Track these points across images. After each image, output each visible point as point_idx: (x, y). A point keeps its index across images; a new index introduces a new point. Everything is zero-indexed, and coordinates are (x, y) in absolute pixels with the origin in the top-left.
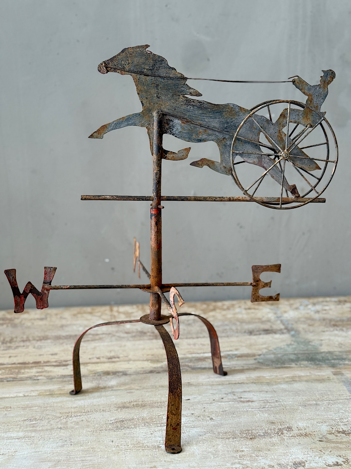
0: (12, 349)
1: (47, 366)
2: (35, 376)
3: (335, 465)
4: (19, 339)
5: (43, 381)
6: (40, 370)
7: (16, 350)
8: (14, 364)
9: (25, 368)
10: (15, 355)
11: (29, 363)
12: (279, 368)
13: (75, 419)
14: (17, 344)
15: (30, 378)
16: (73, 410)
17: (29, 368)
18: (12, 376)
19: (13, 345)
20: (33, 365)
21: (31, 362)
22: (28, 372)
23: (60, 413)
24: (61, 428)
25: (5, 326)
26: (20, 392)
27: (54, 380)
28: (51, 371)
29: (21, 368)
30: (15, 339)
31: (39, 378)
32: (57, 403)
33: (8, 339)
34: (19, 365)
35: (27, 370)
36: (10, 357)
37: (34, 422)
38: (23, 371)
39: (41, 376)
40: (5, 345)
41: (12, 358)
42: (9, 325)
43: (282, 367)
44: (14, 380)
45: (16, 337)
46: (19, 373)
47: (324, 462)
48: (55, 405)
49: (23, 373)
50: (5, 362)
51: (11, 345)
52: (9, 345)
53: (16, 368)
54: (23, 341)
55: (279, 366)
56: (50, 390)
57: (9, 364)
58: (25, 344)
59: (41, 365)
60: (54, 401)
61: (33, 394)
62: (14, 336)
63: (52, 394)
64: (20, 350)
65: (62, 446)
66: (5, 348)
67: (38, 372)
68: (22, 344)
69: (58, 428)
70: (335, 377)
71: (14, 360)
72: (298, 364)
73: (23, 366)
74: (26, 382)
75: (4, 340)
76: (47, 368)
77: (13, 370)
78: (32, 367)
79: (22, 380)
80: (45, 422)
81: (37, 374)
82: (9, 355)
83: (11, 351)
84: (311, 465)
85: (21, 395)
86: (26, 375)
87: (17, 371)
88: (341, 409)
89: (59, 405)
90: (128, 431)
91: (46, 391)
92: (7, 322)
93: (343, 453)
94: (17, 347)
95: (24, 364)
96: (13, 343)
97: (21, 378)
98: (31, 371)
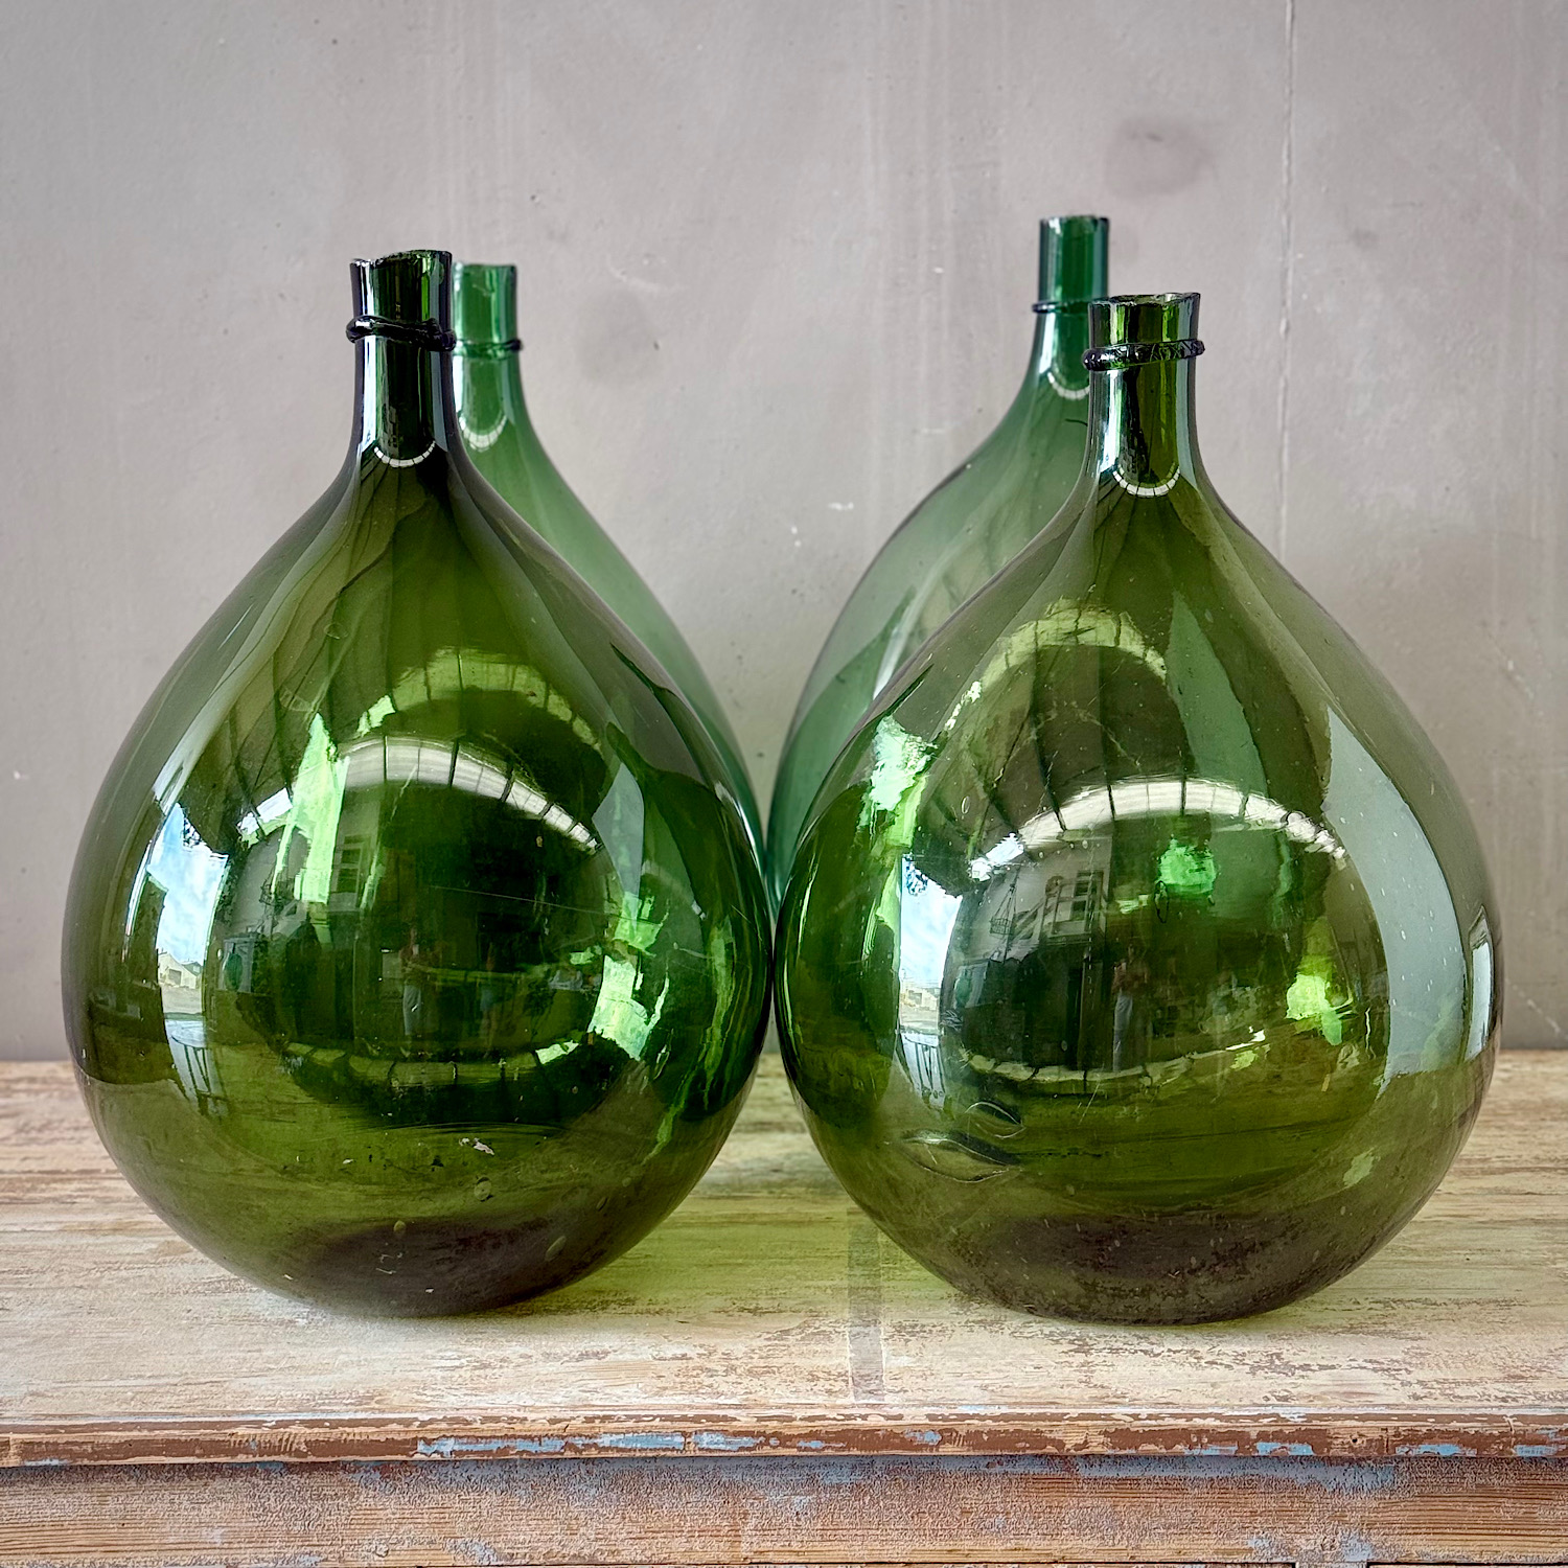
0: (39, 1144)
1: (111, 1179)
2: (70, 1196)
3: (677, 1358)
4: (66, 1125)
5: (85, 1206)
6: (90, 1186)
7: (48, 1147)
8: (30, 1172)
9: (55, 1181)
10: (38, 1155)
11: (68, 1172)
12: (718, 1198)
13: (124, 1273)
14: (56, 1134)
15: (55, 1200)
16: (128, 1259)
17: (62, 1181)
18: (11, 1194)
19: (46, 1135)
20: (76, 1176)
21: (75, 1170)
22: (55, 1189)
23: (95, 1263)
24: (81, 1287)
25: (42, 1096)
26: (15, 1225)
27: (113, 1205)
28: (115, 1189)
29: (42, 1181)
30: (56, 1125)
31: (78, 1200)
32: (96, 1245)
33: (37, 1124)
34: (39, 1175)
35: (54, 1185)
36: (25, 1159)
37: (24, 1276)
38: (43, 1186)
39: (87, 1196)
40: (23, 1135)
41: (28, 1162)
42: (56, 1094)
43: (729, 1198)
44: (13, 1201)
45: (62, 1121)
46: (33, 1189)
47: (655, 1353)
48: (91, 1248)
49: (43, 1191)
50: (7, 1169)
51: (40, 1135)
52: (34, 1134)
53: (27, 1181)
54: (76, 1129)
55: (724, 1194)
56: (92, 1223)
57: (17, 1173)
58: (77, 1135)
59: (99, 1175)
60: (91, 1242)
61: (48, 1228)
62: (55, 1117)
63: (93, 1230)
64: (60, 1145)
65: (68, 1315)
66: (21, 1142)
67: (80, 1190)
68: (70, 1134)
69: (74, 1286)
70: (846, 1218)
71: (33, 1165)
72: (778, 1191)
73: (50, 1176)
74: (38, 1206)
75: (26, 1125)
76: (107, 1183)
77: (17, 1185)
78: (69, 1180)
79: (32, 1202)
80: (48, 1277)
81: (76, 1194)
82: (22, 1156)
83: (34, 1148)
84: (621, 1357)
85: (15, 1229)
86: (46, 1195)
87: (29, 1185)
88: (794, 1273)
89: (100, 1249)
90: (235, 1296)
91: (81, 1224)
92: (54, 1086)
93: (712, 1342)
94: (53, 1141)
95: (56, 1176)
96: (47, 1132)
97: (31, 1199)
98: (67, 1186)
